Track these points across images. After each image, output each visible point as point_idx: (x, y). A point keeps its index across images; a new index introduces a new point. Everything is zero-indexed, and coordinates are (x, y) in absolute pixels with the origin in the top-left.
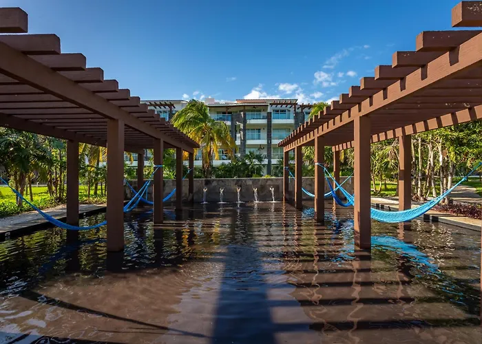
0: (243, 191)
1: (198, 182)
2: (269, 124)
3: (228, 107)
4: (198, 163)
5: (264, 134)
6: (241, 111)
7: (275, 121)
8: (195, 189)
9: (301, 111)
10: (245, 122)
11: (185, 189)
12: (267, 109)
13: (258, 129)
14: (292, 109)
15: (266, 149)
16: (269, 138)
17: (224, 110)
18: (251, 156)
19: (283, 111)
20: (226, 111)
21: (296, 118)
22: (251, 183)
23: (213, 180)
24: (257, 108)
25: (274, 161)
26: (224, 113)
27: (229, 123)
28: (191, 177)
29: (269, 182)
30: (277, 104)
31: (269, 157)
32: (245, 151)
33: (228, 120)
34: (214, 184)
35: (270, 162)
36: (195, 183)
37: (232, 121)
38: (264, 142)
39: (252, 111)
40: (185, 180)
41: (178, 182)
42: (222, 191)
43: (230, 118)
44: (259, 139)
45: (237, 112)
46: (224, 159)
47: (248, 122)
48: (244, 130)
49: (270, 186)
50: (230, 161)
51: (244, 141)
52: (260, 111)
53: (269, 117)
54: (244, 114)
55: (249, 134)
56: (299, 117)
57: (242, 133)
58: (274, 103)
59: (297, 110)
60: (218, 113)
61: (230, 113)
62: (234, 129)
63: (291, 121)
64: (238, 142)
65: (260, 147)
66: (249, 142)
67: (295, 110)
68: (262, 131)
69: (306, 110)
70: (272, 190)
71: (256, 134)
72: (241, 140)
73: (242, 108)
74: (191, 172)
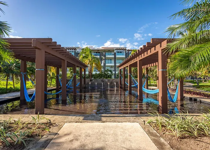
0: (104, 84)
1: (87, 80)
2: (115, 58)
3: (98, 50)
4: (87, 73)
5: (113, 61)
6: (103, 52)
7: (117, 56)
8: (86, 83)
9: (128, 52)
10: (105, 56)
11: (83, 83)
12: (114, 51)
13: (111, 59)
14: (124, 51)
15: (114, 68)
16: (115, 63)
17: (97, 51)
18: (108, 70)
19: (121, 52)
20: (98, 52)
21: (126, 55)
22: (107, 81)
23: (93, 80)
24: (110, 51)
25: (117, 72)
26: (97, 53)
27: (99, 57)
28: (85, 78)
29: (114, 81)
30: (118, 49)
31: (115, 71)
32: (105, 68)
33: (98, 55)
34: (94, 81)
35: (115, 73)
36: (86, 81)
37: (100, 56)
38: (113, 64)
39: (108, 52)
40: (83, 79)
41: (81, 80)
42: (96, 83)
43: (99, 54)
44: (111, 63)
45: (102, 52)
46: (96, 71)
47: (107, 56)
48: (105, 59)
49: (114, 82)
50: (99, 72)
51: (105, 64)
52: (111, 52)
53: (115, 54)
54: (105, 53)
55: (107, 61)
56: (127, 55)
57: (104, 61)
58: (117, 49)
59: (126, 52)
60: (94, 52)
61: (99, 53)
62: (101, 59)
63: (124, 56)
64: (102, 65)
65: (111, 67)
66: (107, 65)
67: (125, 52)
68: (112, 60)
69: (130, 52)
70: (115, 83)
71: (110, 61)
72: (104, 64)
73: (104, 51)
74: (85, 76)
